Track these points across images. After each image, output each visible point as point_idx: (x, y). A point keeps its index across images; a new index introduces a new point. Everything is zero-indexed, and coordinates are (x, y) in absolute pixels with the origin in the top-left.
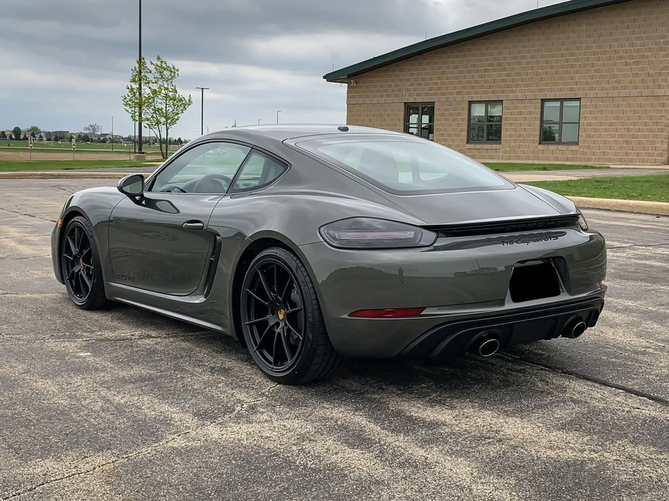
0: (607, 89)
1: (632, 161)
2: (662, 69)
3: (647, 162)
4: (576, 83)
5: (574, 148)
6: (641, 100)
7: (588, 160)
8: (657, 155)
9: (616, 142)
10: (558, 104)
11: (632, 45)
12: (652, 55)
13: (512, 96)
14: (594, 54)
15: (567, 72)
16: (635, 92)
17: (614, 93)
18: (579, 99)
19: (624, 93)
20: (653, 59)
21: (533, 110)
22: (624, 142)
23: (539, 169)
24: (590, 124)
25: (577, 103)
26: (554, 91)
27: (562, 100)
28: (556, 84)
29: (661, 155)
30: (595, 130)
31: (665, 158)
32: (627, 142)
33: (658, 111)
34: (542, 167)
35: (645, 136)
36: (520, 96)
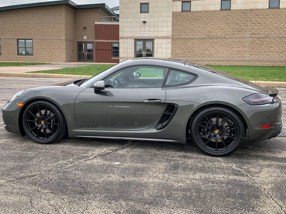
0: (42, 36)
1: (53, 61)
2: (62, 30)
3: (59, 61)
4: (30, 34)
5: (32, 56)
6: (55, 41)
7: (37, 61)
8: (62, 59)
9: (47, 55)
10: (24, 41)
11: (50, 21)
12: (57, 26)
13: (4, 37)
14: (36, 23)
15: (26, 30)
16: (52, 38)
17: (44, 38)
18: (32, 39)
19: (48, 38)
20: (58, 27)
21: (14, 42)
22: (50, 54)
23: (32, 65)
24: (37, 48)
25: (31, 41)
26: (22, 36)
27: (25, 39)
28: (22, 34)
29: (64, 59)
30: (39, 50)
31: (65, 60)
32: (51, 55)
33: (61, 44)
34: (32, 64)
35: (57, 53)
36: (8, 37)
